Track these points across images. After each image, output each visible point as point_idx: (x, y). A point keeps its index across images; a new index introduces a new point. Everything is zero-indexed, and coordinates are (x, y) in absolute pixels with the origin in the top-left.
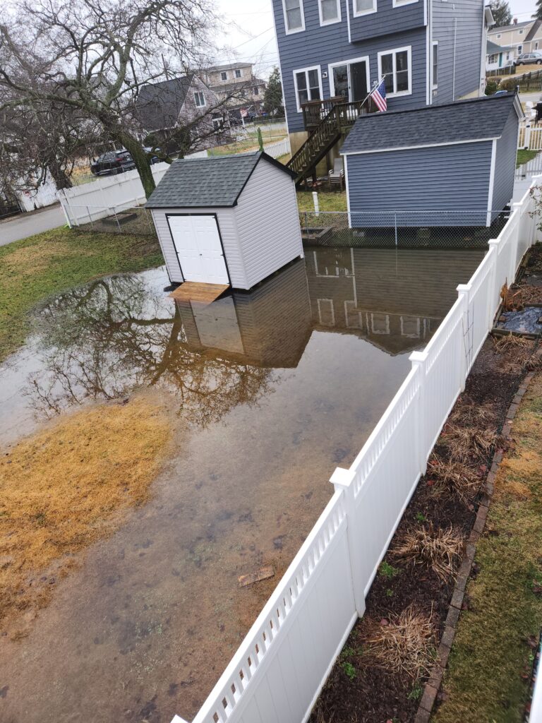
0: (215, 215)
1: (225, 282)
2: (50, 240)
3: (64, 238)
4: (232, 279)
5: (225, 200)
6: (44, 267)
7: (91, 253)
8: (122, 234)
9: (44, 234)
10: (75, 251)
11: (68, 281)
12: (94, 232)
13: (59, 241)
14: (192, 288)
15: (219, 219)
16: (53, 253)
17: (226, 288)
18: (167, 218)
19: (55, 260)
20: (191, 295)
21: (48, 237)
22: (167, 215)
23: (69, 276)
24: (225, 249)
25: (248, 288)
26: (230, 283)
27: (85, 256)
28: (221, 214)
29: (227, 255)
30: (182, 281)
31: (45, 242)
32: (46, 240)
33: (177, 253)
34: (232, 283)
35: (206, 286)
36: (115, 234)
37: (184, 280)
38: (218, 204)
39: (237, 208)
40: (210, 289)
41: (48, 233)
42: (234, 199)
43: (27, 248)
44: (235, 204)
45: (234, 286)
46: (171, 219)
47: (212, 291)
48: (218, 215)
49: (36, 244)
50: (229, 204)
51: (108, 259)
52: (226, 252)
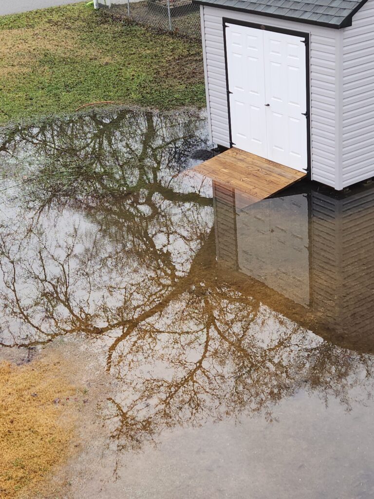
0: (306, 36)
1: (300, 166)
2: (56, 24)
3: (79, 23)
4: (313, 164)
5: (331, 12)
6: (25, 70)
7: (107, 59)
8: (171, 34)
9: (51, 11)
10: (85, 51)
11: (50, 102)
12: (129, 22)
13: (69, 28)
14: (240, 164)
15: (312, 46)
16: (49, 47)
17: (298, 177)
18: (224, 26)
19: (48, 60)
20: (232, 176)
21: (55, 18)
22: (225, 20)
23: (55, 95)
24: (312, 103)
25: (338, 187)
26: (309, 169)
27: (97, 63)
28: (318, 36)
29: (312, 117)
30: (228, 145)
31: (48, 25)
32: (49, 21)
33: (228, 93)
34: (313, 170)
35: (265, 165)
36: (160, 32)
37: (231, 144)
38: (314, 18)
39: (349, 31)
40: (269, 172)
41: (58, 10)
42: (346, 14)
43: (15, 31)
44: (347, 23)
45: (314, 177)
46: (231, 28)
47: (272, 178)
48: (312, 39)
49: (32, 26)
50: (333, 21)
51: (128, 75)
52: (312, 110)
